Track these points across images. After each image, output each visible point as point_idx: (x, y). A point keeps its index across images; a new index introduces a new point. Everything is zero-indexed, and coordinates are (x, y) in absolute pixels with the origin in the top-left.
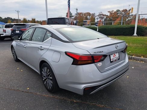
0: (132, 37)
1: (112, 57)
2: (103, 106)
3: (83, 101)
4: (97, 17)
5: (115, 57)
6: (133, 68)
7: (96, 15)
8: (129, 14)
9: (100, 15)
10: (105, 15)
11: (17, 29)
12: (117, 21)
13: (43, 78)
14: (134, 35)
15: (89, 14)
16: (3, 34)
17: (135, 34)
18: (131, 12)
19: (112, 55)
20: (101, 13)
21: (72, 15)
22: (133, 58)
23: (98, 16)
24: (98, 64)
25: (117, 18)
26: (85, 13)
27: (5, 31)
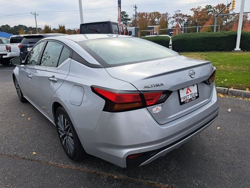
0: (231, 53)
1: (183, 94)
2: (167, 185)
3: (131, 177)
4: (172, 19)
5: (190, 93)
6: (229, 110)
7: (169, 16)
8: (228, 12)
9: (177, 15)
10: (186, 16)
11: (28, 45)
12: (208, 25)
13: (59, 134)
14: (236, 49)
15: (157, 15)
16: (6, 55)
17: (238, 48)
18: (230, 8)
19: (183, 89)
20: (178, 13)
21: (129, 17)
22: (231, 91)
23: (173, 17)
24: (154, 109)
25: (207, 20)
26: (150, 14)
27: (9, 49)
